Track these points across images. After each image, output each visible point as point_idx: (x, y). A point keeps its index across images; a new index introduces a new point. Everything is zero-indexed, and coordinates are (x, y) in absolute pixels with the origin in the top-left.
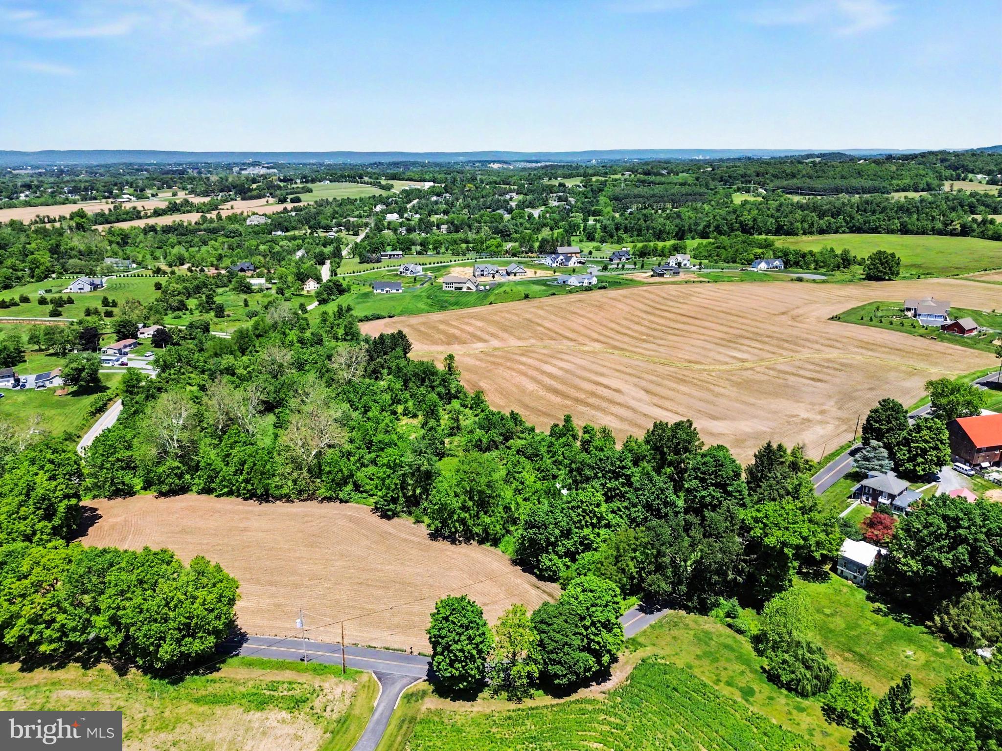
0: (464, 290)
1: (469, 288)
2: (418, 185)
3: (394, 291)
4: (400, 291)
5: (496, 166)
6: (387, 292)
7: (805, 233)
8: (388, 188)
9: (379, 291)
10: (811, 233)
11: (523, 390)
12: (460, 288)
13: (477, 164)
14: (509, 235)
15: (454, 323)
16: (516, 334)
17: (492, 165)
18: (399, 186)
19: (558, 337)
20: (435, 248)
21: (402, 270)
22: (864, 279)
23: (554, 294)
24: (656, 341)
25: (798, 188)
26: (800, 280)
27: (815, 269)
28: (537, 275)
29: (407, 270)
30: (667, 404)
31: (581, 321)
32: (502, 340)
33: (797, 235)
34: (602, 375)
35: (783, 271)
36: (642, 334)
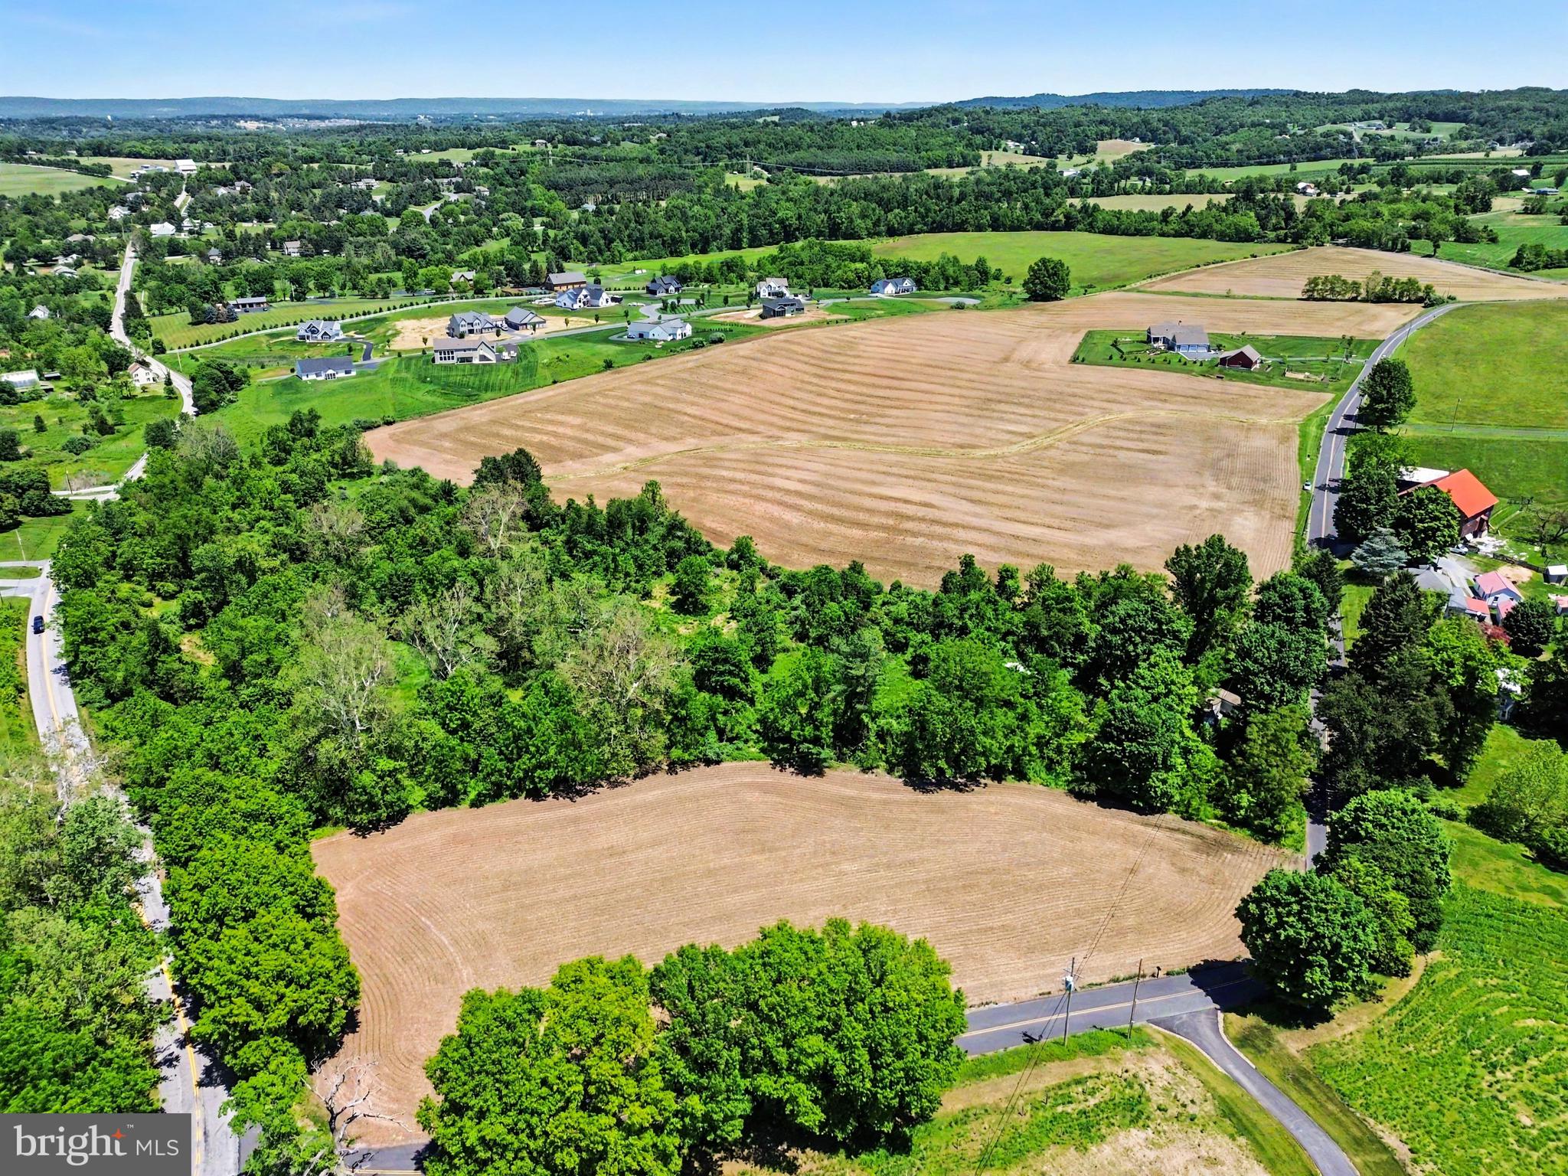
0: (476, 361)
1: (483, 358)
2: (164, 166)
3: (341, 375)
4: (354, 373)
5: (252, 126)
6: (328, 376)
7: (870, 235)
8: (105, 172)
9: (313, 377)
10: (879, 234)
11: (787, 526)
12: (469, 360)
13: (214, 123)
14: (424, 256)
15: (520, 423)
16: (653, 430)
17: (242, 123)
18: (124, 171)
19: (727, 430)
20: (322, 287)
21: (302, 333)
22: (1029, 299)
23: (650, 358)
24: (872, 420)
25: (810, 165)
26: (960, 307)
27: (946, 288)
28: (570, 326)
29: (314, 331)
30: (1022, 516)
31: (736, 399)
32: (639, 444)
33: (860, 238)
34: (873, 483)
35: (913, 296)
36: (842, 410)
